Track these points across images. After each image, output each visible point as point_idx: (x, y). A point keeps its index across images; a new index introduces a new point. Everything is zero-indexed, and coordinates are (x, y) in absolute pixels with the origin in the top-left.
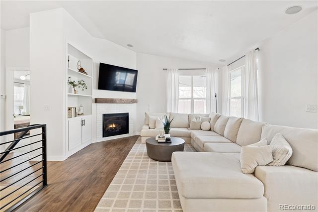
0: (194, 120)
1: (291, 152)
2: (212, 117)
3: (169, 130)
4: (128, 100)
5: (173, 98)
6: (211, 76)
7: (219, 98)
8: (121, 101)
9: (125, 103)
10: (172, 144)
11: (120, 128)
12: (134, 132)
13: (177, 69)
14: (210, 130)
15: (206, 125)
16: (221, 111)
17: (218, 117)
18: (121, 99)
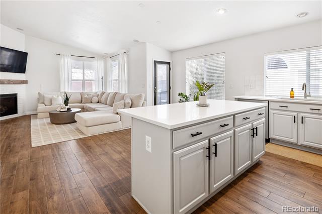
0: (86, 96)
1: (131, 103)
2: (99, 93)
3: (68, 103)
4: (17, 81)
5: (66, 79)
6: (98, 64)
7: (104, 80)
8: (10, 82)
9: (14, 84)
10: (72, 111)
11: (7, 109)
12: (23, 112)
13: (70, 56)
14: (98, 102)
15: (95, 99)
16: (106, 89)
17: (103, 93)
18: (9, 80)
